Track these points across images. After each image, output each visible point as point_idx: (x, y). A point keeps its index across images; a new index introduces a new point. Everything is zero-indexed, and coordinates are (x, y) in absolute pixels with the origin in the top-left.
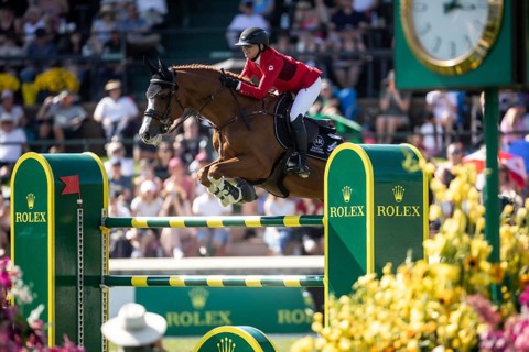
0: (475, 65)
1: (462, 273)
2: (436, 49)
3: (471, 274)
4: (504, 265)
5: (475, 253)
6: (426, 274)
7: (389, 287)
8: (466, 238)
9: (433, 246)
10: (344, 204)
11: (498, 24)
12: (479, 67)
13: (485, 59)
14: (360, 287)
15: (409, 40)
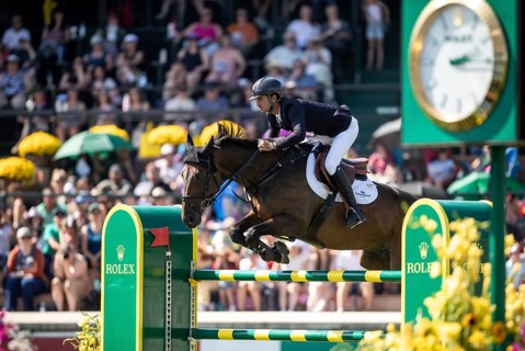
0: (480, 120)
1: (462, 332)
2: (443, 105)
3: (470, 334)
4: (510, 324)
5: (477, 311)
6: (428, 333)
7: (393, 345)
8: (466, 295)
9: (435, 304)
10: (420, 260)
11: (501, 79)
12: (485, 122)
13: (490, 115)
14: (365, 345)
15: (418, 97)
